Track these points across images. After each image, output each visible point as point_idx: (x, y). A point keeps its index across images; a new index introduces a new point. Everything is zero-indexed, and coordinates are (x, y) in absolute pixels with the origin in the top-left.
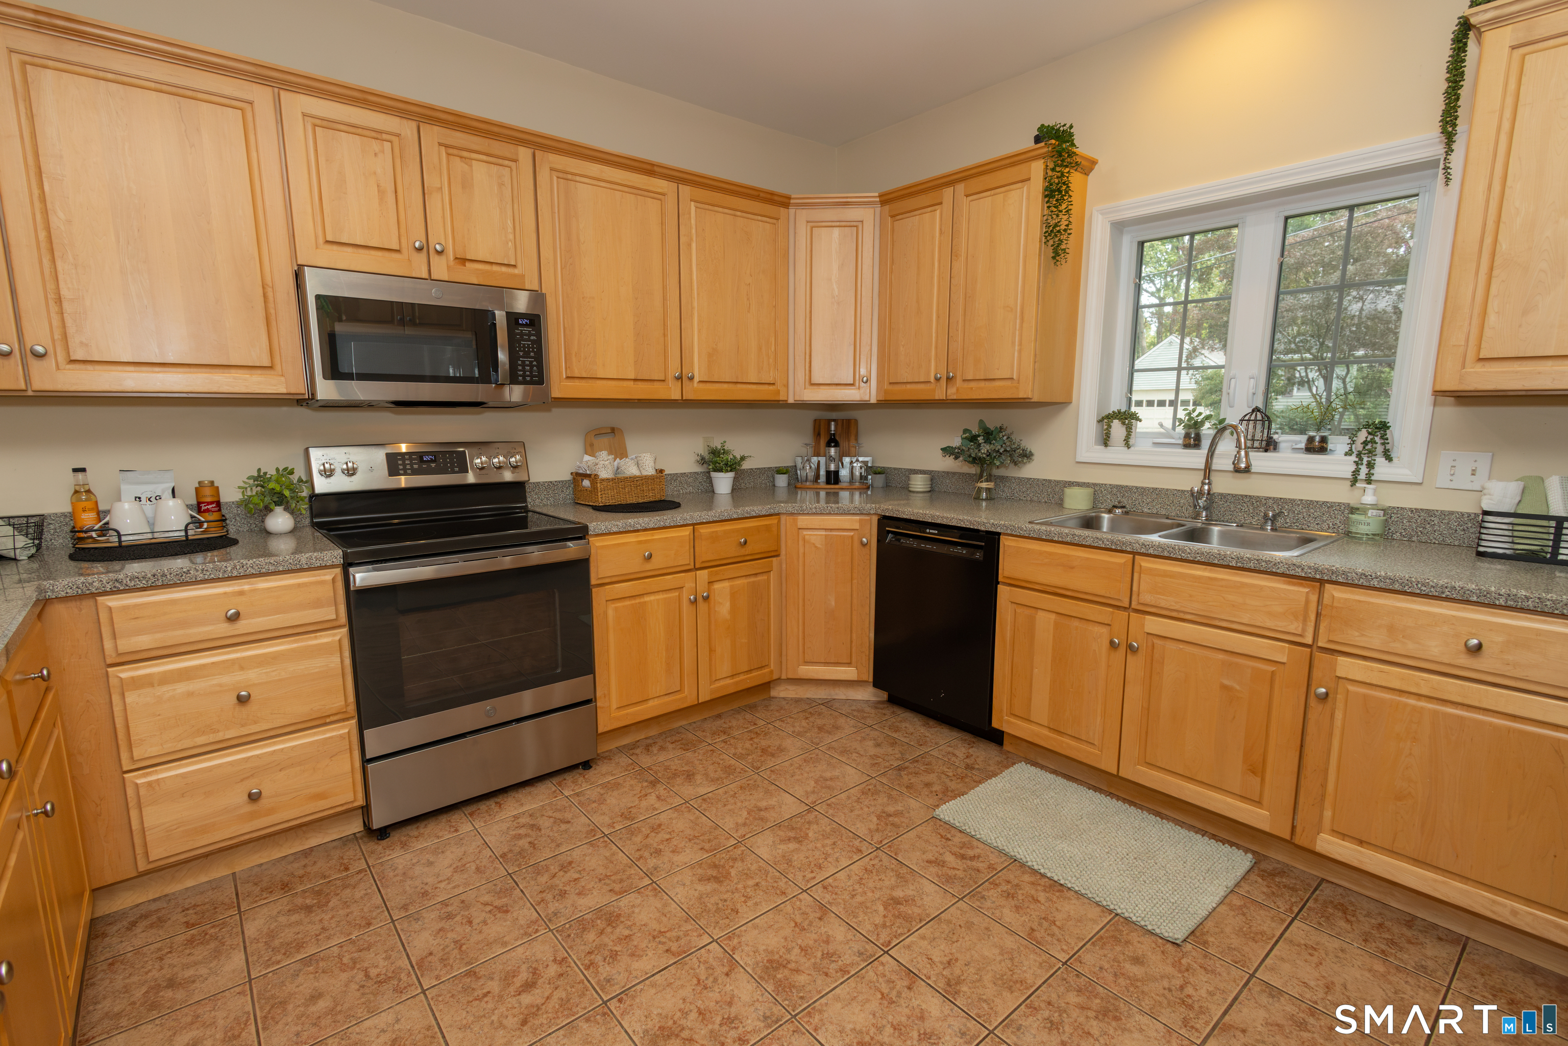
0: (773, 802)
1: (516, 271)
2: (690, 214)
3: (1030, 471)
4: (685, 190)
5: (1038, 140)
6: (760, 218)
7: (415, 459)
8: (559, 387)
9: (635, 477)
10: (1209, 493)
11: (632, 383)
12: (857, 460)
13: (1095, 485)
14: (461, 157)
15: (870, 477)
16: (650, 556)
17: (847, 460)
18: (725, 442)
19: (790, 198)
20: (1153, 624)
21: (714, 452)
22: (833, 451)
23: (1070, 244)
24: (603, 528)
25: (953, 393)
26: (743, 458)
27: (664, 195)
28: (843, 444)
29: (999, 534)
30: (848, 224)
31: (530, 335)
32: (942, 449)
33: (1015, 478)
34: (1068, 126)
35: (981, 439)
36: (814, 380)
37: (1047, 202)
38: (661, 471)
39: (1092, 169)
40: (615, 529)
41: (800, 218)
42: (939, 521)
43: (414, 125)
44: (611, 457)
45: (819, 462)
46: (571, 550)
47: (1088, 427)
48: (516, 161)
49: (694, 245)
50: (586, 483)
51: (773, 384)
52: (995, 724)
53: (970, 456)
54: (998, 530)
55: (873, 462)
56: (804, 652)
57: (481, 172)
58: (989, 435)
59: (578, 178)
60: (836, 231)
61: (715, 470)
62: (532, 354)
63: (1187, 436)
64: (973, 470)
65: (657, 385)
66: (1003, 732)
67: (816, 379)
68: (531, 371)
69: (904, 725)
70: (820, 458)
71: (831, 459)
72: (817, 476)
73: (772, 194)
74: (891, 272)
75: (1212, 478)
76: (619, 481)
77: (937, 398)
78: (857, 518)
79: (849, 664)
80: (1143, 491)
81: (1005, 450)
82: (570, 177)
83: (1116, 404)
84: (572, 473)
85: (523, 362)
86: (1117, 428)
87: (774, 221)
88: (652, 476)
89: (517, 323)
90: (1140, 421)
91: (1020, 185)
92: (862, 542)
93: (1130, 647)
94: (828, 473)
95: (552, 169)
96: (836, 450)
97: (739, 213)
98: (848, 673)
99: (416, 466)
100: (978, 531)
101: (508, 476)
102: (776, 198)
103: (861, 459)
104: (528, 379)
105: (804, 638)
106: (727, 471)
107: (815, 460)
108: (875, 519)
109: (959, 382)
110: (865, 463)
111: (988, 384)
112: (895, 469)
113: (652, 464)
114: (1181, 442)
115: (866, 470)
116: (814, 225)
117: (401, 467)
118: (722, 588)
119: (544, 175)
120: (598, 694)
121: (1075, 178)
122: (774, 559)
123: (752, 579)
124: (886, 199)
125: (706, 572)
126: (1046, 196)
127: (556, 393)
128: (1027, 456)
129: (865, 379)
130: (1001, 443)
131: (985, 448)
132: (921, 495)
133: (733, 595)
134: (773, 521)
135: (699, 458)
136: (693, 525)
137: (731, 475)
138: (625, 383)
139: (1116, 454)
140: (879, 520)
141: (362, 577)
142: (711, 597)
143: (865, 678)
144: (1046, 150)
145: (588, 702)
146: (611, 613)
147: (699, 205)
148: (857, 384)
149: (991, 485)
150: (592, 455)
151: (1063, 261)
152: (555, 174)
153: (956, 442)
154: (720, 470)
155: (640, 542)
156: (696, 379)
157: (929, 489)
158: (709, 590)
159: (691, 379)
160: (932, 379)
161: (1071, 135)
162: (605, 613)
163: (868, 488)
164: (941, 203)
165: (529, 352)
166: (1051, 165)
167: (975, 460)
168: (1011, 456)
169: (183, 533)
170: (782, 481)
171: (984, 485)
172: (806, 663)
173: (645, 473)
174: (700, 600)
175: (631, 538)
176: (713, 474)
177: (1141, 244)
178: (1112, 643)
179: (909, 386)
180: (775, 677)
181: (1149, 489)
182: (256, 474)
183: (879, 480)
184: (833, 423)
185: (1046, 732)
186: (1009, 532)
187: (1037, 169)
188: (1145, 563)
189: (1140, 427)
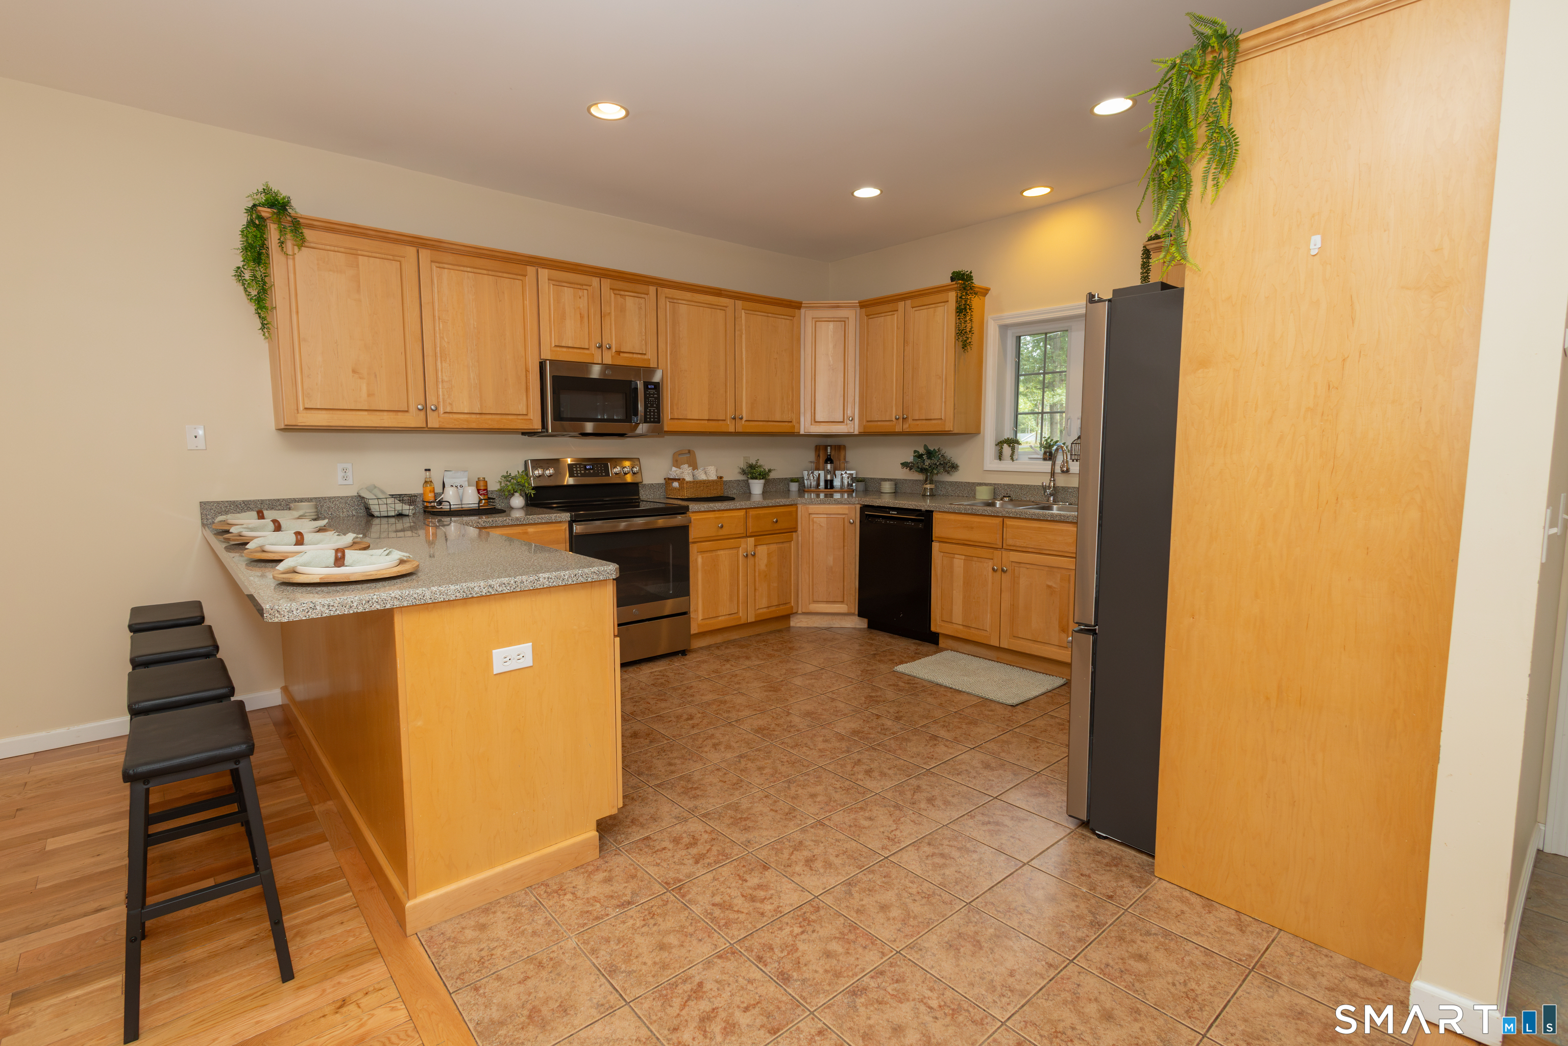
0: (799, 667)
1: (646, 357)
2: (741, 317)
3: (956, 477)
4: (739, 303)
5: (952, 279)
6: (783, 317)
7: (582, 468)
8: (667, 425)
9: (705, 481)
10: (1054, 487)
11: (706, 422)
12: (846, 473)
13: (995, 484)
14: (620, 295)
15: (854, 484)
16: (722, 527)
17: (838, 473)
18: (758, 460)
19: (801, 303)
20: (1015, 556)
21: (752, 467)
22: (829, 466)
23: (974, 339)
24: (696, 508)
25: (906, 428)
26: (770, 471)
27: (726, 307)
28: (836, 462)
29: (932, 511)
30: (839, 319)
31: (654, 394)
32: (901, 464)
33: (948, 482)
34: (969, 272)
35: (925, 457)
36: (817, 419)
37: (958, 316)
38: (721, 478)
39: (987, 294)
40: (703, 509)
41: (807, 317)
42: (897, 506)
43: (598, 279)
44: (691, 468)
45: (819, 474)
46: (678, 520)
47: (990, 449)
48: (647, 294)
49: (744, 336)
50: (676, 484)
51: (791, 422)
52: (933, 629)
53: (918, 467)
54: (932, 509)
55: (856, 474)
56: (813, 594)
57: (631, 303)
58: (930, 454)
59: (680, 301)
60: (831, 325)
61: (753, 478)
62: (655, 405)
63: (1045, 453)
64: (920, 477)
65: (721, 422)
66: (938, 634)
67: (818, 418)
68: (654, 415)
69: (877, 638)
70: (820, 472)
71: (827, 472)
72: (818, 485)
73: (791, 301)
74: (867, 350)
75: (1056, 478)
76: (697, 483)
77: (897, 431)
78: (847, 506)
79: (842, 602)
80: (1021, 487)
81: (940, 464)
82: (675, 301)
83: (1008, 434)
84: (665, 479)
85: (650, 410)
86: (1007, 449)
87: (792, 318)
88: (713, 481)
89: (648, 388)
90: (1020, 444)
91: (943, 304)
92: (850, 522)
93: (1003, 570)
94: (826, 481)
95: (666, 297)
96: (831, 466)
97: (770, 315)
98: (842, 608)
99: (583, 472)
100: (920, 510)
101: (629, 479)
102: (793, 304)
103: (848, 472)
104: (652, 420)
105: (813, 585)
106: (760, 479)
107: (816, 473)
108: (858, 507)
109: (910, 420)
110: (852, 474)
111: (927, 422)
112: (871, 478)
113: (715, 473)
114: (1042, 457)
115: (852, 479)
116: (817, 320)
117: (575, 472)
118: (762, 550)
119: (662, 301)
120: (691, 610)
121: (975, 301)
122: (794, 533)
123: (781, 545)
124: (863, 305)
125: (753, 539)
126: (957, 312)
127: (666, 429)
128: (954, 467)
129: (851, 419)
130: (938, 459)
131: (927, 462)
132: (888, 495)
133: (769, 555)
134: (793, 509)
135: (740, 471)
136: (746, 509)
137: (762, 481)
138: (703, 422)
139: (1006, 465)
140: (861, 508)
141: (578, 528)
142: (757, 554)
143: (853, 611)
144: (956, 286)
145: (685, 613)
146: (700, 560)
147: (747, 312)
148: (846, 422)
149: (933, 486)
150: (678, 467)
151: (969, 349)
152: (667, 300)
153: (910, 458)
154: (756, 478)
155: (716, 518)
156: (745, 419)
157: (894, 491)
158: (755, 551)
159: (741, 419)
160: (894, 419)
161: (971, 277)
162: (696, 560)
163: (853, 491)
164: (897, 310)
165: (653, 404)
166: (959, 295)
167: (922, 470)
168: (944, 467)
169: (477, 505)
170: (794, 487)
171: (928, 486)
172: (815, 602)
173: (711, 479)
174: (750, 556)
175: (711, 515)
176: (751, 481)
177: (1019, 338)
178: (993, 569)
179: (879, 423)
180: (794, 611)
181: (1024, 485)
182: (505, 474)
183: (861, 486)
184: (829, 448)
185: (961, 627)
186: (938, 510)
187: (952, 296)
188: (1008, 522)
189: (1020, 449)
